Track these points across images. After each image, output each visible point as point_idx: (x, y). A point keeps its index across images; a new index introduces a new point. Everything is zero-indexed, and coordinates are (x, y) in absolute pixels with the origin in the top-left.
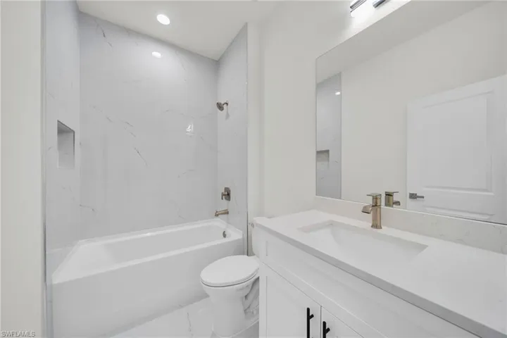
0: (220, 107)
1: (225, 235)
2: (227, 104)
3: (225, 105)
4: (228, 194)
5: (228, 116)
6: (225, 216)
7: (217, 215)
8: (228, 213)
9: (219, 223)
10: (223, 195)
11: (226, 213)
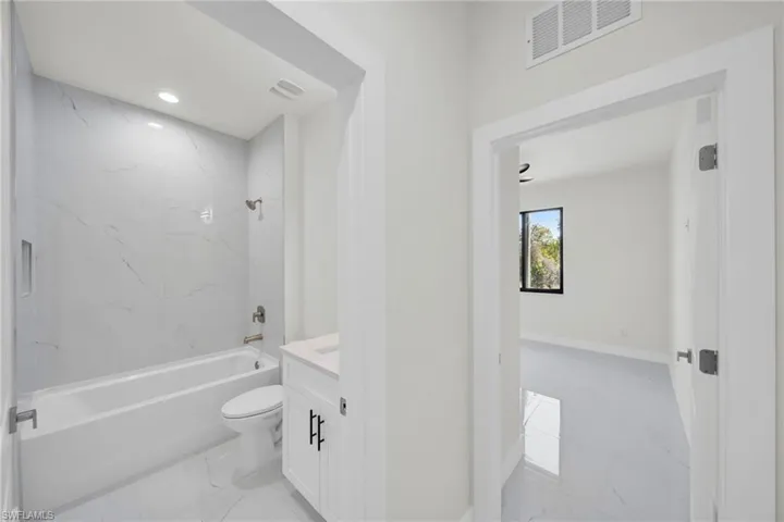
0: (251, 205)
1: (257, 367)
2: (261, 201)
3: (258, 203)
4: (262, 315)
5: (261, 218)
6: (259, 341)
7: (246, 342)
8: (261, 339)
9: (250, 352)
10: (255, 316)
11: (260, 338)
